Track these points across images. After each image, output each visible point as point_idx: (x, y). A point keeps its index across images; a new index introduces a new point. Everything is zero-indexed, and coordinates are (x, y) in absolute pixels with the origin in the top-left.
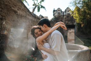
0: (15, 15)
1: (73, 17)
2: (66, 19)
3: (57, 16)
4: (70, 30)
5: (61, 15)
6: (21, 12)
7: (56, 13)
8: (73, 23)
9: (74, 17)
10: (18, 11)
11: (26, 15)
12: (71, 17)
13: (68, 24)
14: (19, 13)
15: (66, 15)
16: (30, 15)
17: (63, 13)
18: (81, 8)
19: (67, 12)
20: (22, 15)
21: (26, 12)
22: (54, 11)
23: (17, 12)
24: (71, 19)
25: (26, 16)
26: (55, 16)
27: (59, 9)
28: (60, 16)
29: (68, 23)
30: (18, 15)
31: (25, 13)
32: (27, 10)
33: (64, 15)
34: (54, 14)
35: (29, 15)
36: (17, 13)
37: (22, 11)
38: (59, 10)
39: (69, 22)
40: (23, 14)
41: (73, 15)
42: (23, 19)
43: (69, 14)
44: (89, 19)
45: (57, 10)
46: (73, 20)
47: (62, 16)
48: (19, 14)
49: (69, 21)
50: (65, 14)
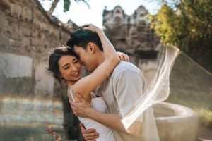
0: (4, 14)
1: (153, 30)
2: (136, 36)
3: (111, 27)
4: (147, 63)
5: (124, 25)
6: (20, 8)
7: (108, 19)
8: (152, 46)
9: (157, 32)
10: (12, 6)
11: (33, 18)
12: (148, 32)
13: (139, 49)
14: (12, 11)
15: (135, 25)
16: (43, 17)
17: (129, 20)
18: (175, 9)
19: (139, 18)
20: (21, 16)
21: (32, 9)
22: (106, 12)
23: (9, 8)
24: (148, 35)
25: (31, 21)
26: (106, 27)
27: (118, 9)
28: (120, 27)
29: (139, 46)
30: (10, 15)
31: (30, 12)
32: (36, 6)
33: (129, 26)
34: (104, 21)
35: (40, 18)
36: (7, 11)
37: (22, 6)
38: (118, 12)
39: (144, 44)
40: (24, 14)
41: (155, 25)
42: (25, 27)
43: (143, 23)
44: (195, 38)
45: (112, 11)
46: (153, 39)
47: (126, 27)
48: (15, 14)
49: (142, 40)
50: (132, 22)
